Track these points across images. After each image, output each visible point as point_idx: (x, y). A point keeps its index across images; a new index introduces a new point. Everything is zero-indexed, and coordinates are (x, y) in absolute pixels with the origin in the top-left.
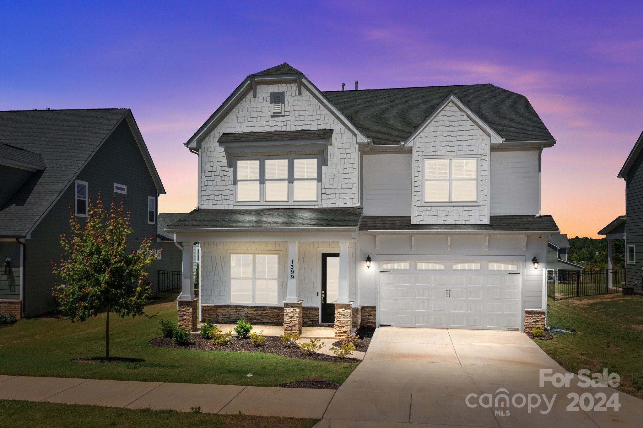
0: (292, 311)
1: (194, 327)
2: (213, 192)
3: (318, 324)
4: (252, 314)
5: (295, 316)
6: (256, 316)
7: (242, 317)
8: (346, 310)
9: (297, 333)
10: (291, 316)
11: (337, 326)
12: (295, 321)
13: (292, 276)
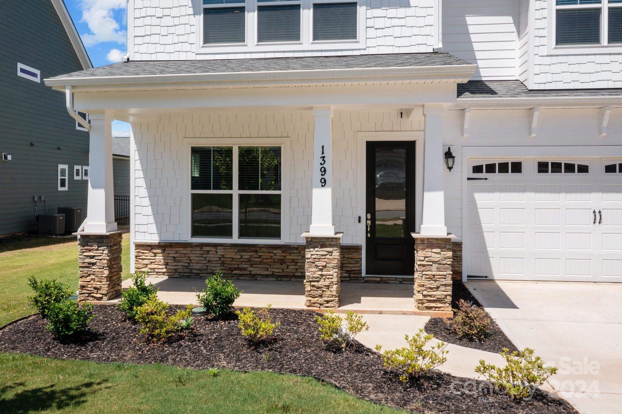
0: (323, 255)
1: (112, 290)
2: (156, 30)
3: (361, 277)
4: (231, 259)
5: (330, 266)
6: (239, 263)
7: (212, 265)
8: (442, 251)
9: (334, 303)
10: (321, 266)
11: (423, 286)
12: (330, 277)
13: (323, 181)
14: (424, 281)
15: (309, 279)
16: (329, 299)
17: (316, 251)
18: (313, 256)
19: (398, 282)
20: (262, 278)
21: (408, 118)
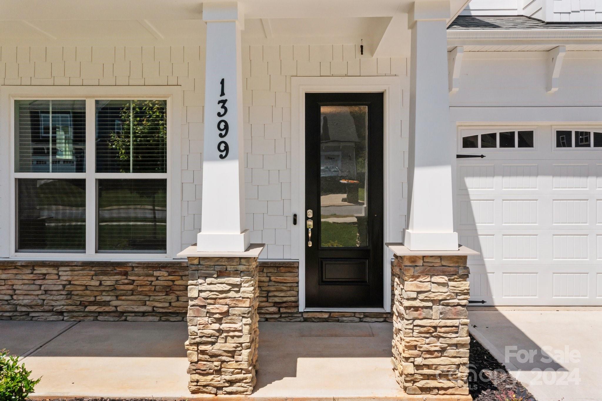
0: (222, 292)
3: (298, 312)
4: (84, 288)
5: (236, 313)
6: (96, 293)
7: (51, 298)
8: (449, 280)
9: (243, 384)
10: (219, 313)
11: (415, 347)
12: (237, 334)
13: (222, 147)
14: (417, 339)
15: (194, 339)
16: (234, 377)
17: (208, 284)
18: (203, 295)
19: (357, 320)
20: (136, 317)
21: (372, 56)
